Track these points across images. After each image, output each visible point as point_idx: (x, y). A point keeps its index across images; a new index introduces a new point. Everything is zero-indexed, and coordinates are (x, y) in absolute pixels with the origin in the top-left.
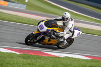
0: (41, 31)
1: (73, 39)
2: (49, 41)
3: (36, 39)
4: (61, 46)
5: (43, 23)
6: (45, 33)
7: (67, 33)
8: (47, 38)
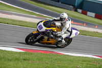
0: (40, 31)
1: (72, 39)
2: (48, 40)
3: (36, 38)
4: (60, 45)
5: (42, 24)
6: (43, 33)
7: (65, 33)
8: (46, 38)
